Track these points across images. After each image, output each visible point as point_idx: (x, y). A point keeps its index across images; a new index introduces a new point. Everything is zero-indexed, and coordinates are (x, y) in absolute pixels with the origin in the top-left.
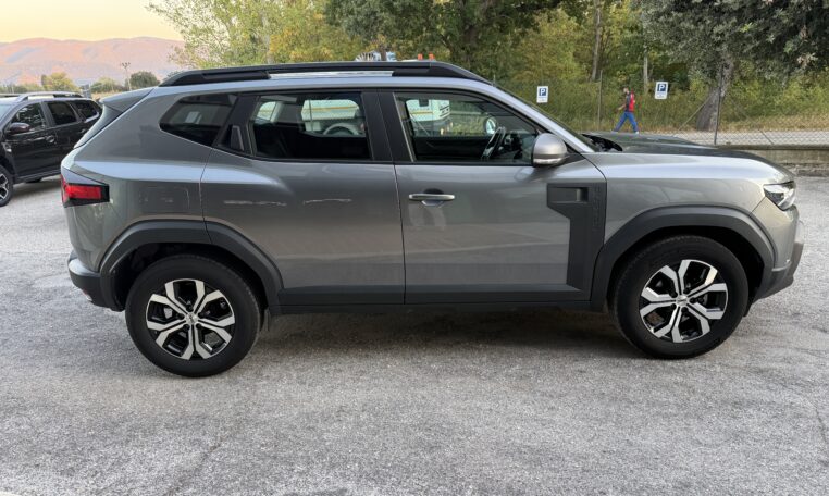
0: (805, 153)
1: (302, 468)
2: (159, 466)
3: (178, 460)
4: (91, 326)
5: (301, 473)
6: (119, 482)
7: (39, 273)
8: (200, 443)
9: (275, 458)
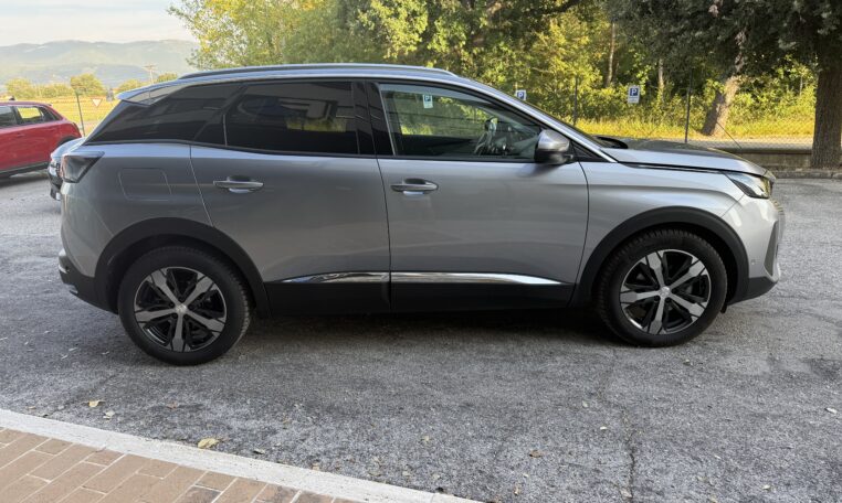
0: (772, 157)
1: (173, 391)
2: (65, 388)
3: (81, 384)
4: (47, 292)
5: (173, 394)
6: (28, 397)
7: (17, 251)
8: (102, 374)
9: (157, 384)
